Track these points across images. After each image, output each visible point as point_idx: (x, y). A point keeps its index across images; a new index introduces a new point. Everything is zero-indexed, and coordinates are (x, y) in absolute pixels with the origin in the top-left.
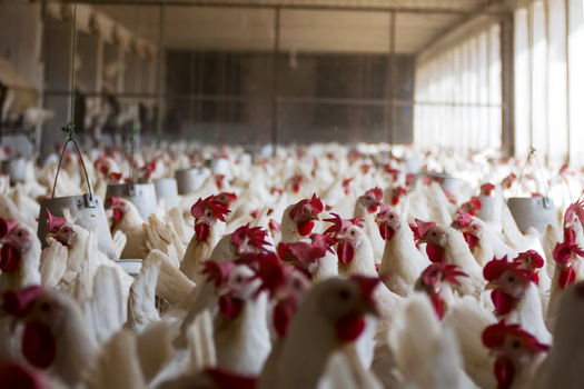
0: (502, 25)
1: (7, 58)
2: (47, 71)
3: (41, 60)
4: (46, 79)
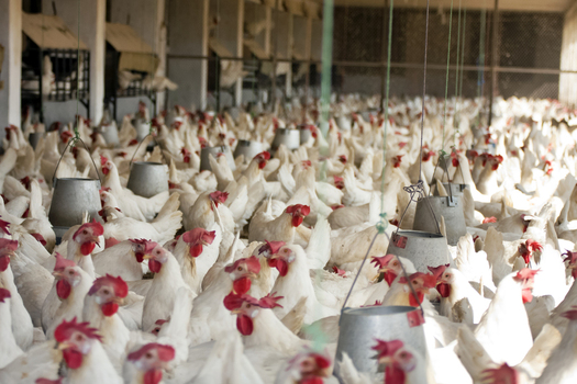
1: (128, 23)
2: (168, 35)
3: (164, 24)
4: (168, 43)
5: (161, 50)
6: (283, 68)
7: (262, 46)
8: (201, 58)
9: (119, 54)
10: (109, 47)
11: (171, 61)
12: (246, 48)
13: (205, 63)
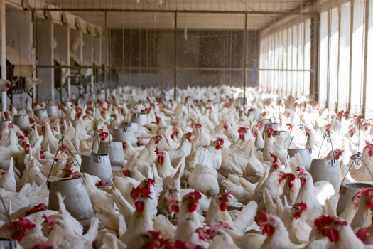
0: (312, 20)
1: (13, 46)
2: (37, 53)
3: (33, 45)
4: (37, 59)
5: (33, 62)
6: (89, 72)
7: (79, 57)
8: (50, 67)
9: (13, 66)
10: (8, 63)
11: (39, 69)
12: (71, 59)
13: (53, 70)
